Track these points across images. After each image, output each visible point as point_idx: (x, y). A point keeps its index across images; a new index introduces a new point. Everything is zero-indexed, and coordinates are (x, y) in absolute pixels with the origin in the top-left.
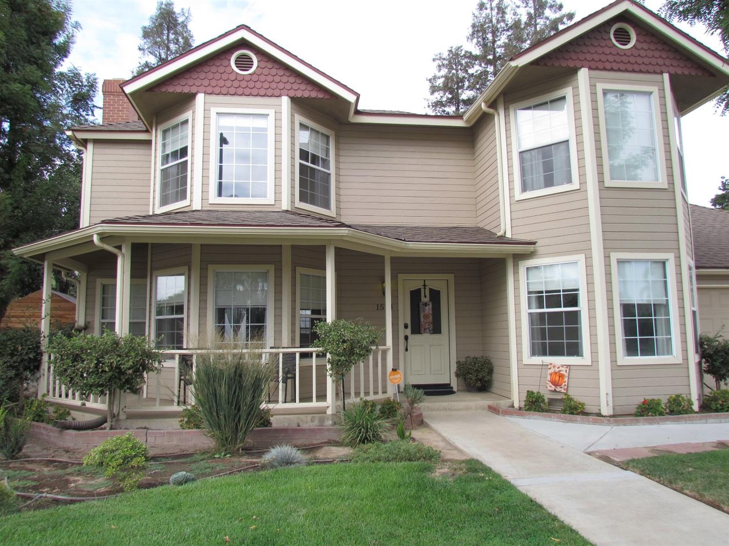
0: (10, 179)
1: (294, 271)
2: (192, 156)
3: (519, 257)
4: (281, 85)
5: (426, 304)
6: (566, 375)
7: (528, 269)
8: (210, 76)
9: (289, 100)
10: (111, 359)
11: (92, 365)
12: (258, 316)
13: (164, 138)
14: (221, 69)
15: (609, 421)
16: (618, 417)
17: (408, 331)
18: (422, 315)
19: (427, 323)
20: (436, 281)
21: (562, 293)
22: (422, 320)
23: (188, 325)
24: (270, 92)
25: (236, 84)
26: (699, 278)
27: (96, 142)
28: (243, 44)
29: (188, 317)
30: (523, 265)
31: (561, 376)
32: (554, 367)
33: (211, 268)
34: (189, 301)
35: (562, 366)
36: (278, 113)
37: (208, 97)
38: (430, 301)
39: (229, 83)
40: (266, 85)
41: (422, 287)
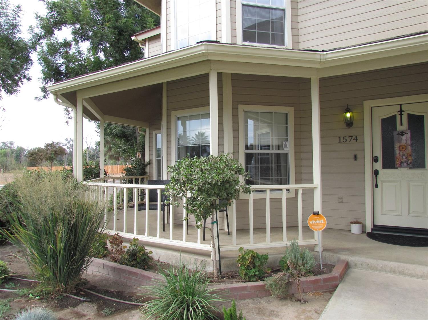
5: (402, 133)
17: (378, 166)
18: (397, 147)
19: (404, 155)
22: (397, 152)
33: (173, 114)
38: (409, 129)
41: (398, 114)
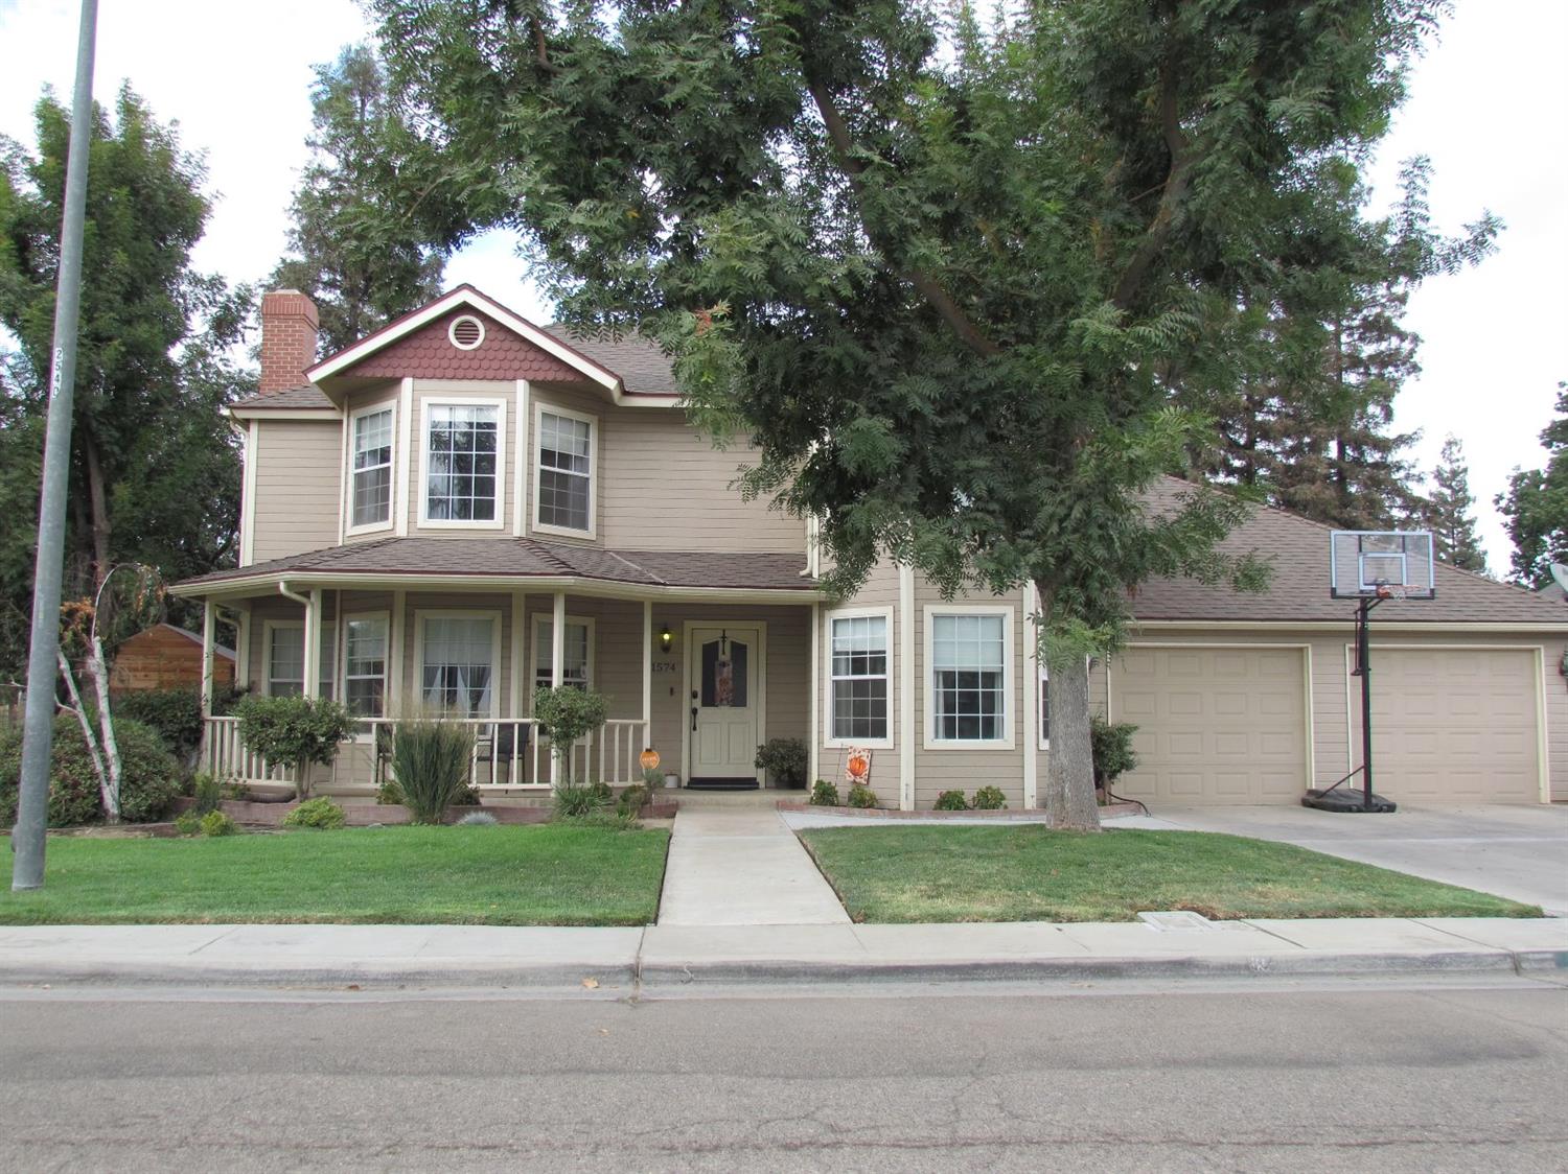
0: (128, 462)
1: (528, 618)
2: (396, 462)
3: (825, 606)
4: (516, 364)
5: (724, 665)
6: (868, 761)
7: (835, 622)
8: (421, 352)
9: (527, 384)
10: (304, 725)
11: (284, 731)
12: (480, 678)
13: (359, 430)
14: (436, 344)
17: (698, 703)
18: (718, 679)
19: (725, 690)
20: (739, 632)
21: (868, 655)
22: (718, 686)
23: (389, 688)
24: (501, 373)
25: (455, 363)
27: (261, 422)
28: (465, 308)
29: (389, 678)
30: (830, 616)
31: (863, 763)
32: (855, 751)
33: (420, 614)
34: (390, 657)
35: (865, 750)
36: (511, 404)
37: (418, 381)
38: (731, 659)
39: (445, 363)
40: (495, 364)
41: (720, 640)
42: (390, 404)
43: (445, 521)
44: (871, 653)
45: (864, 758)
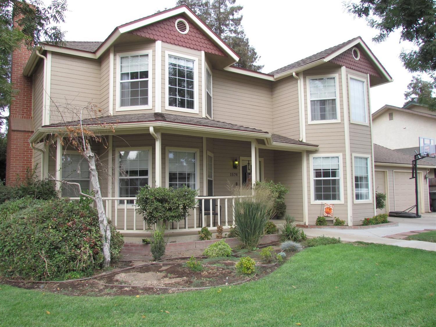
1: (207, 153)
2: (153, 79)
3: (309, 152)
4: (201, 44)
5: (249, 174)
6: (333, 208)
7: (314, 158)
8: (165, 30)
9: (205, 54)
13: (122, 62)
14: (170, 28)
15: (361, 227)
16: (356, 226)
18: (247, 179)
21: (331, 171)
22: (247, 182)
23: (153, 182)
24: (195, 47)
25: (178, 39)
26: (376, 166)
27: (53, 53)
30: (312, 156)
31: (330, 209)
32: (327, 205)
33: (167, 149)
34: (153, 168)
35: (331, 205)
36: (200, 60)
37: (164, 44)
39: (174, 38)
40: (194, 43)
41: (248, 165)
42: (149, 52)
43: (175, 107)
44: (332, 170)
45: (331, 208)
